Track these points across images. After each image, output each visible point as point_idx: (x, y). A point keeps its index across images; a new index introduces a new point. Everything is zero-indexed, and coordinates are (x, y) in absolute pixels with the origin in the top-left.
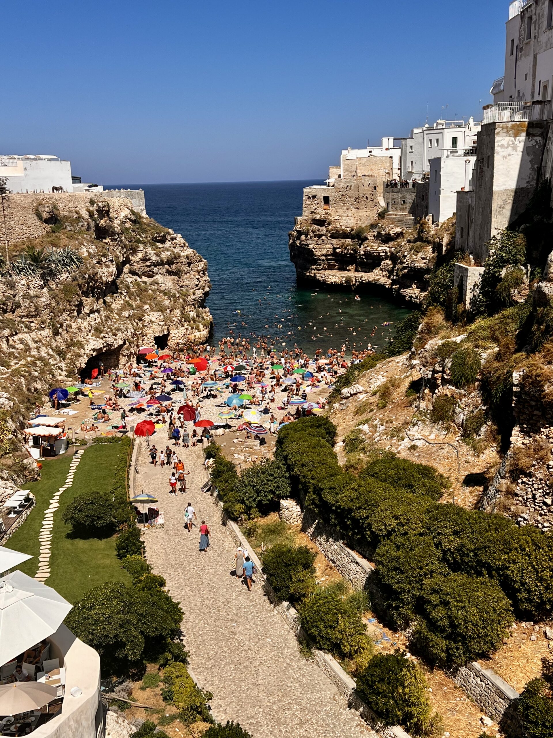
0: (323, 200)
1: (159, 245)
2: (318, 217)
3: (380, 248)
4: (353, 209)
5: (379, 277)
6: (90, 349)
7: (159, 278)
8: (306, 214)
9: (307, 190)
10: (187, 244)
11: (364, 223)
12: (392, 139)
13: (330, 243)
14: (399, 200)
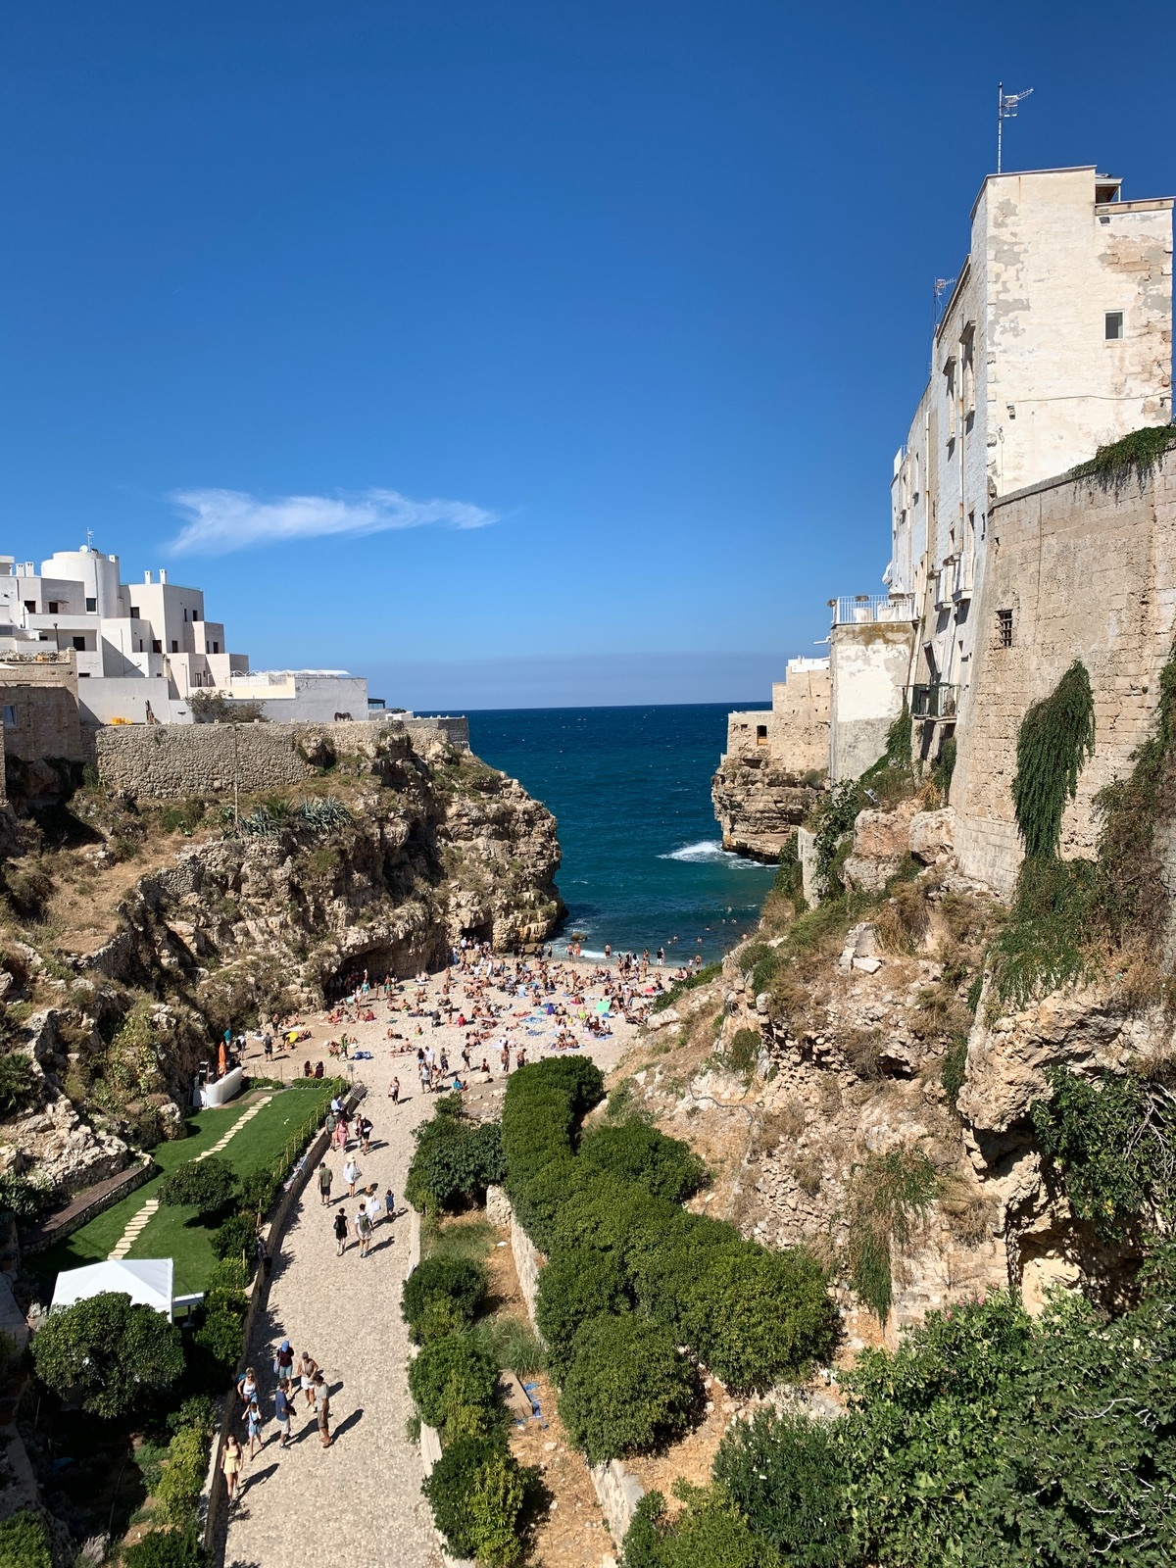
0: (756, 731)
1: (483, 795)
2: (750, 756)
6: (348, 945)
7: (480, 842)
8: (732, 752)
9: (734, 717)
10: (526, 793)
11: (816, 765)
13: (768, 794)
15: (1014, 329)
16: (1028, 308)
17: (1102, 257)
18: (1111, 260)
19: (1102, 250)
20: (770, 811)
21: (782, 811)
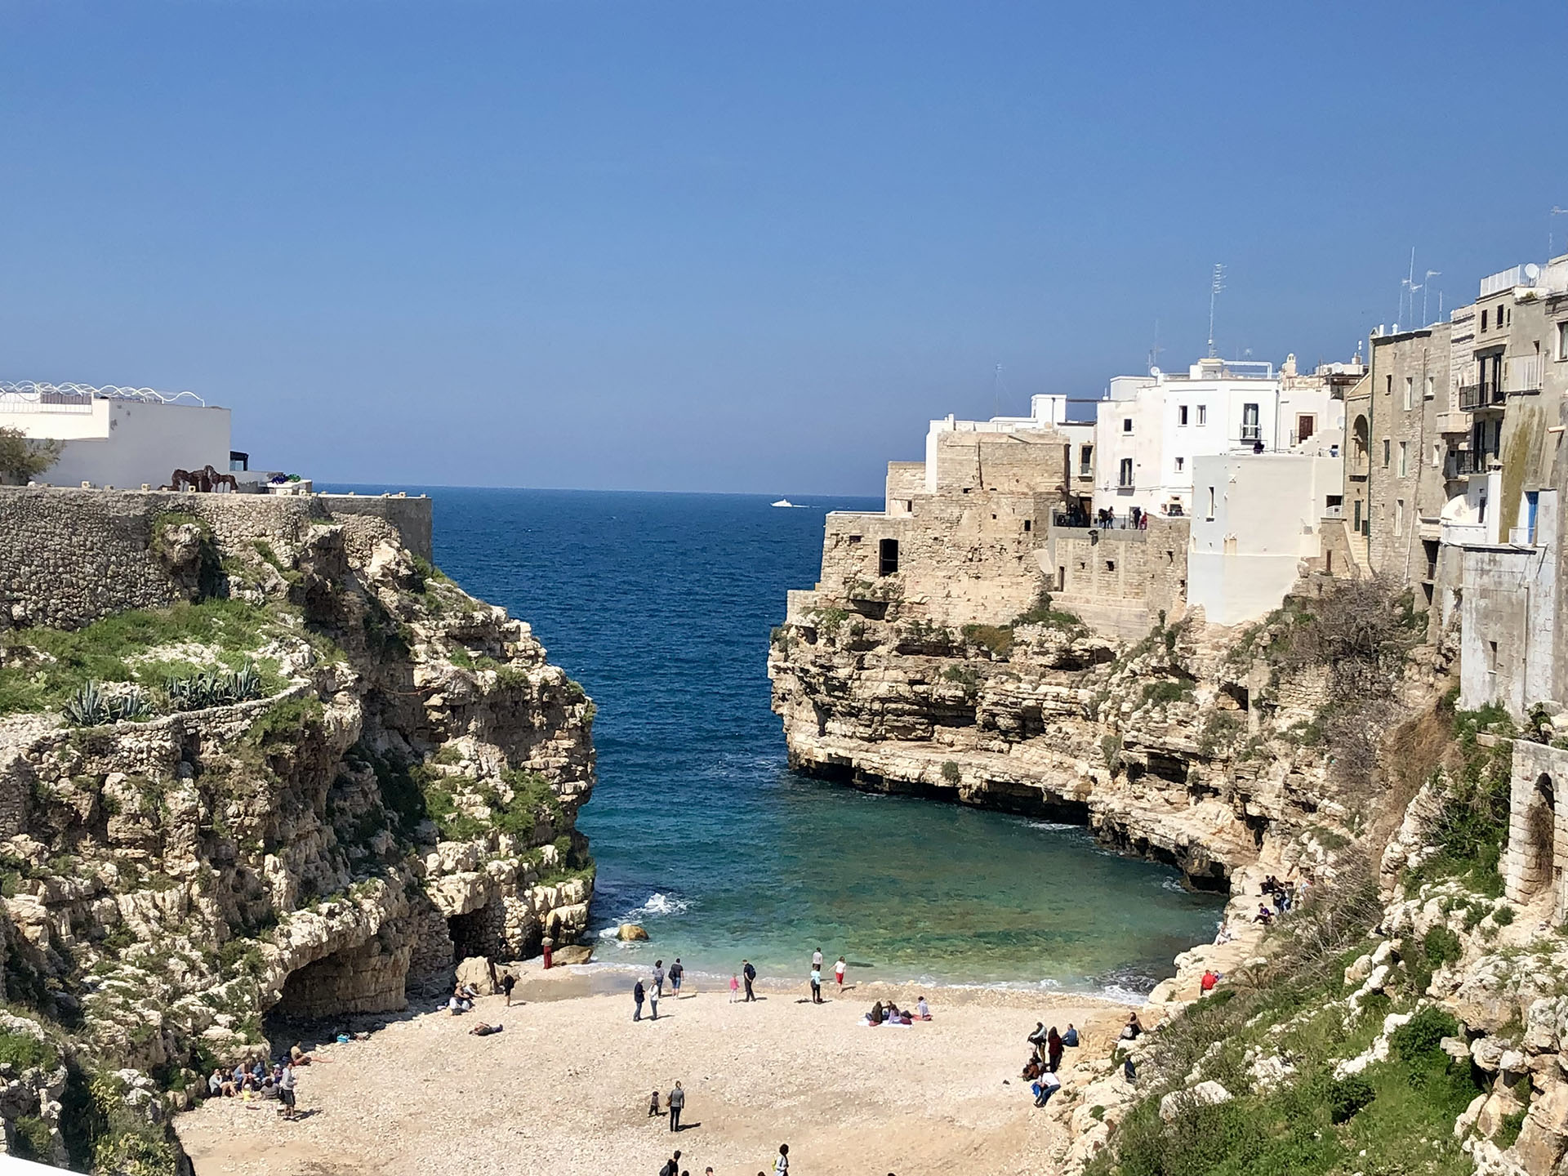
0: (878, 550)
1: (469, 651)
2: (865, 594)
3: (1043, 689)
4: (965, 579)
5: (1041, 769)
6: (295, 946)
7: (464, 745)
8: (831, 585)
9: (837, 522)
10: (543, 651)
11: (994, 616)
12: (1061, 401)
13: (896, 667)
14: (1096, 559)
20: (900, 698)
21: (924, 701)
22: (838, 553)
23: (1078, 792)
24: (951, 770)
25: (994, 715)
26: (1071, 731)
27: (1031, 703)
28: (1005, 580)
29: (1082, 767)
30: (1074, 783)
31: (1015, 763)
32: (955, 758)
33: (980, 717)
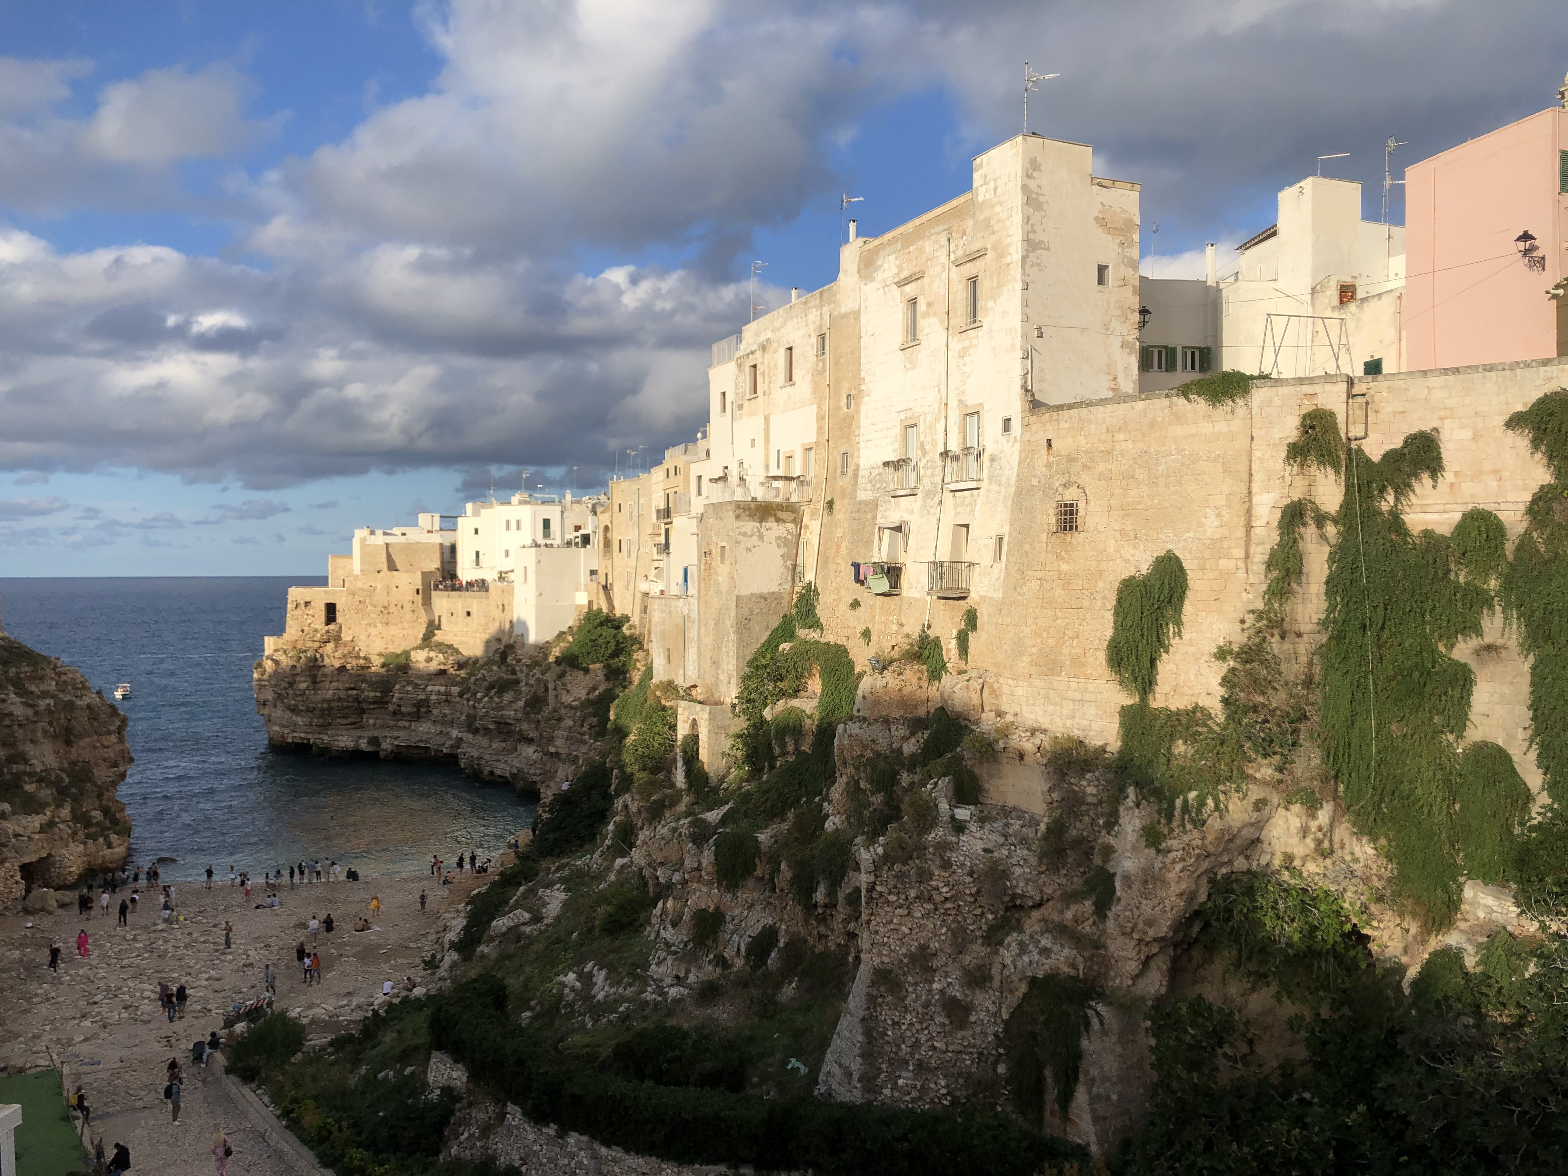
0: (323, 609)
4: (379, 625)
5: (429, 736)
8: (293, 633)
9: (295, 593)
11: (399, 647)
12: (437, 517)
13: (338, 681)
14: (460, 610)
15: (1039, 265)
16: (1048, 249)
17: (1096, 219)
18: (1101, 222)
19: (1096, 214)
20: (340, 699)
21: (356, 699)
22: (298, 612)
23: (452, 747)
24: (374, 741)
25: (399, 706)
26: (447, 712)
27: (423, 697)
28: (405, 625)
29: (455, 733)
30: (449, 743)
31: (413, 733)
32: (376, 734)
33: (391, 708)
